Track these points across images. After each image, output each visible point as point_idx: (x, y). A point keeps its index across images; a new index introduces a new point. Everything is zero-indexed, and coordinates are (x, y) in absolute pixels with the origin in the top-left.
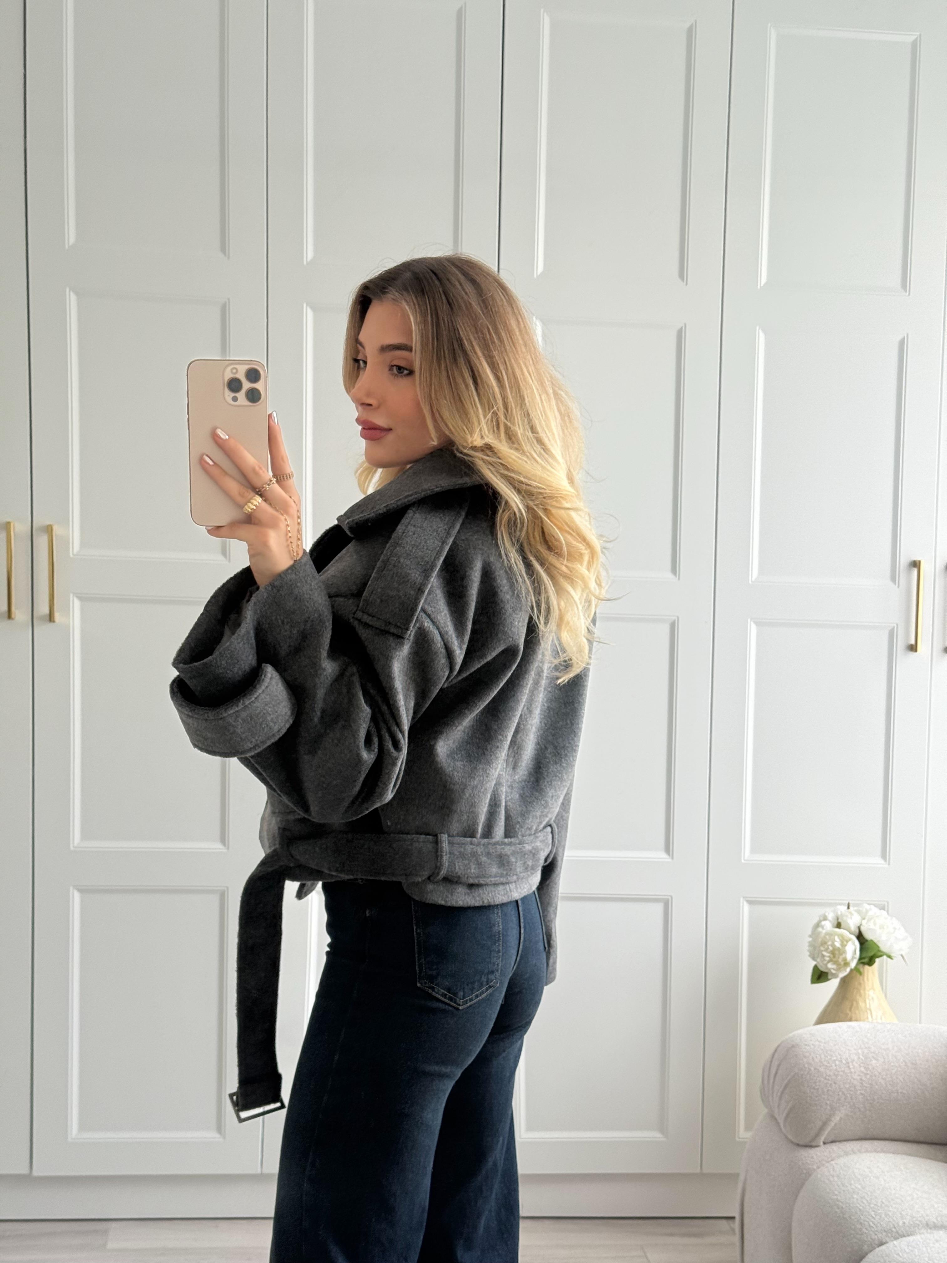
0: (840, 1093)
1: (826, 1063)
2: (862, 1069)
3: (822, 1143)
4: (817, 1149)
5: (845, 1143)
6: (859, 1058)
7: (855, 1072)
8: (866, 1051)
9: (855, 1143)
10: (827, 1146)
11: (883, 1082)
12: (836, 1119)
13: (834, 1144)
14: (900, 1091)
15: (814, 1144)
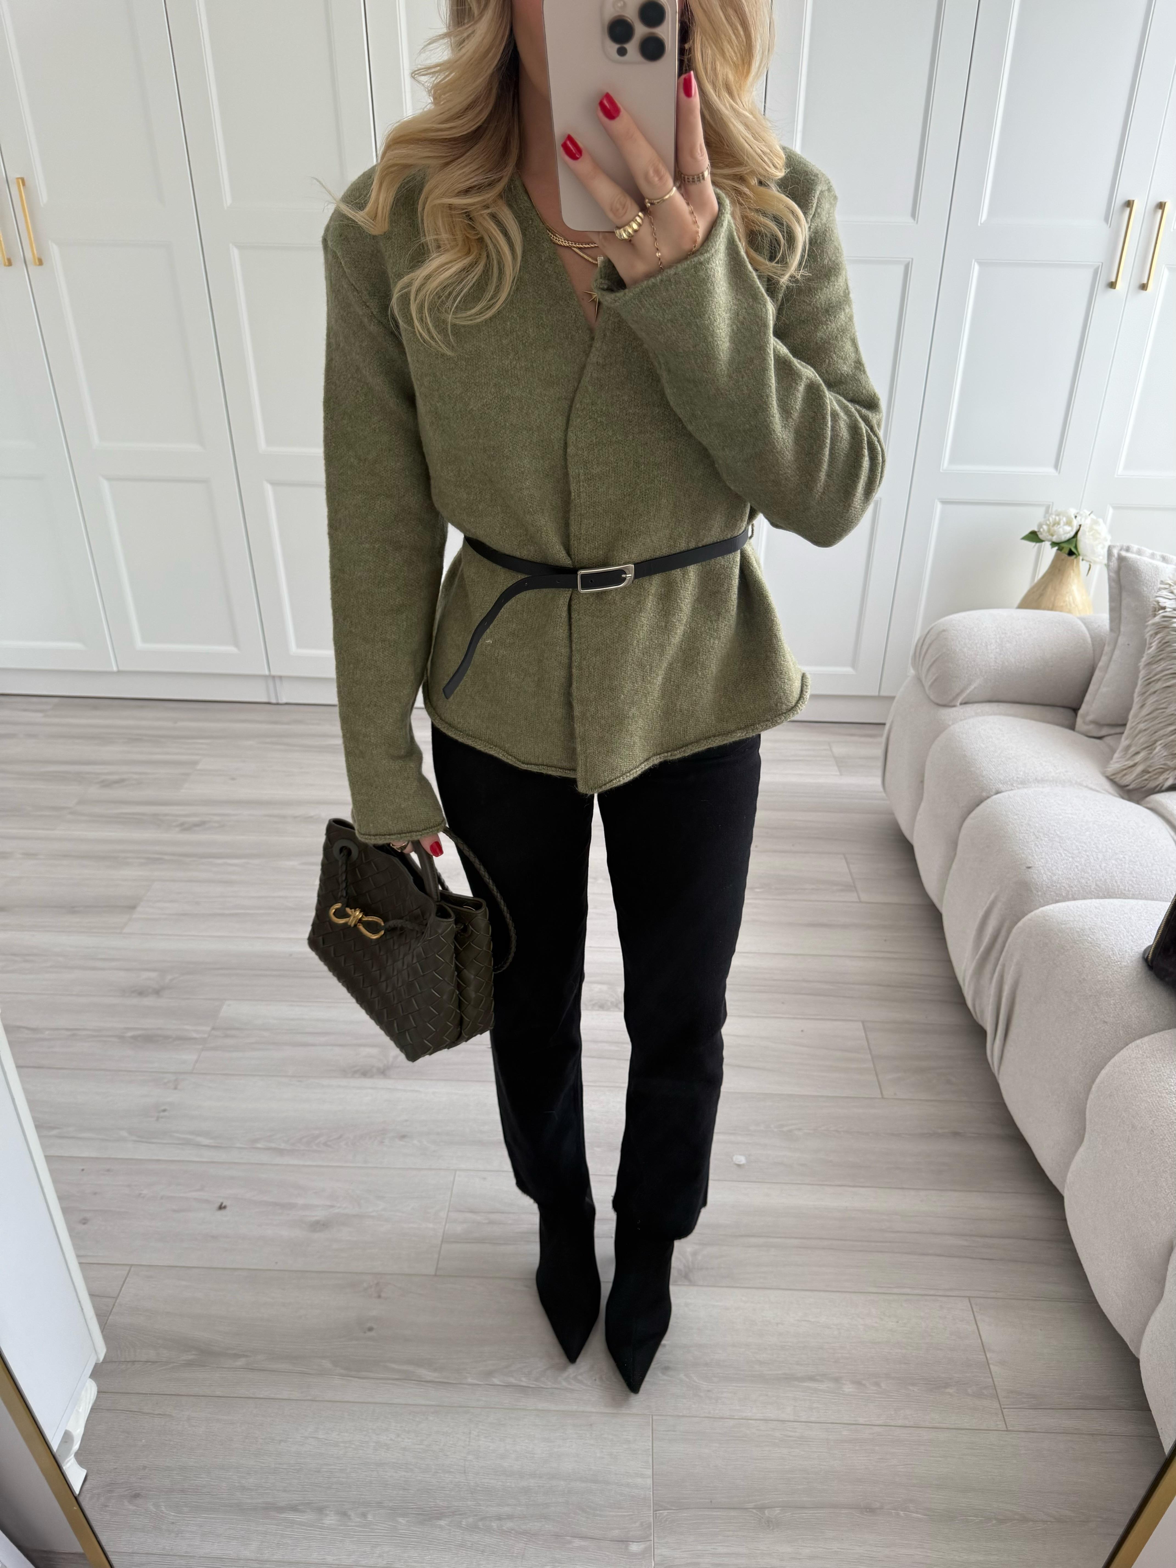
0: (978, 670)
1: (969, 646)
2: (998, 650)
3: (958, 704)
4: (954, 709)
5: (976, 705)
6: (996, 641)
7: (991, 653)
8: (1003, 636)
9: (984, 704)
10: (962, 706)
11: (1013, 660)
12: (972, 687)
13: (967, 705)
14: (1026, 667)
15: (952, 704)
